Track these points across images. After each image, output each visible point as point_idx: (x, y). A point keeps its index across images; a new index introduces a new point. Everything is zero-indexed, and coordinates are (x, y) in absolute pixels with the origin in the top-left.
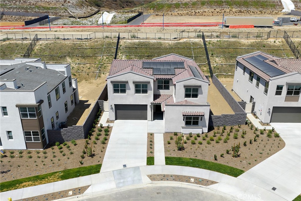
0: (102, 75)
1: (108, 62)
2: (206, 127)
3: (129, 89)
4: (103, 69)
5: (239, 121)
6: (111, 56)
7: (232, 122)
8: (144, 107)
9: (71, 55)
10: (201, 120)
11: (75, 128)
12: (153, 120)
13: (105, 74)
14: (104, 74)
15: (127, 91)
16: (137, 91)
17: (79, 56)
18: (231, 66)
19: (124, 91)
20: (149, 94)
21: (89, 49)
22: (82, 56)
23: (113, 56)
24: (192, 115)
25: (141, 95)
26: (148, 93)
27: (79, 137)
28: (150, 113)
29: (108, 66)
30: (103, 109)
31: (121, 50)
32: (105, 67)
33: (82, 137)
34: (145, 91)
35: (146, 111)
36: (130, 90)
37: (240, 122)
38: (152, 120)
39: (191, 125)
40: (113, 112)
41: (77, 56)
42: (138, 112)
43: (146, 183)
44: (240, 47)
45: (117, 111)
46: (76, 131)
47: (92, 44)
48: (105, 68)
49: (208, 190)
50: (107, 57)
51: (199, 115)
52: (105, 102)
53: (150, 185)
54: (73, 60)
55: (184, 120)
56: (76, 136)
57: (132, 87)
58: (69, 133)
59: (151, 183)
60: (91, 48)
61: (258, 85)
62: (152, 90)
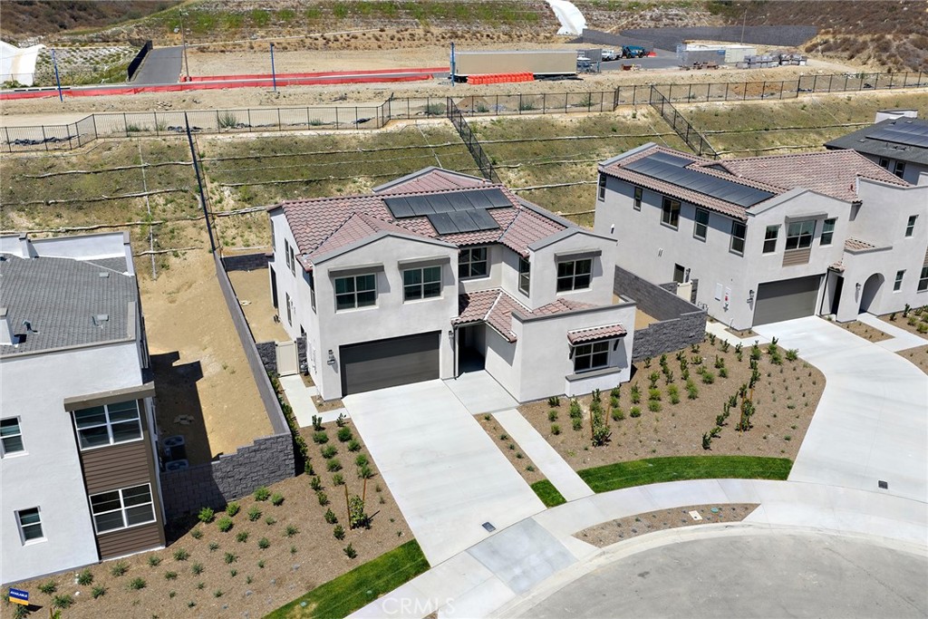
0: (173, 260)
1: (178, 214)
2: (627, 367)
3: (387, 290)
4: (168, 240)
5: (691, 334)
6: (181, 193)
7: (676, 341)
8: (431, 339)
9: (23, 203)
10: (615, 349)
11: (262, 447)
12: (457, 374)
13: (184, 254)
14: (177, 256)
15: (380, 298)
16: (411, 294)
17: (56, 203)
18: (554, 191)
19: (368, 299)
20: (445, 297)
21: (86, 176)
22: (70, 203)
23: (186, 192)
24: (593, 340)
25: (423, 302)
26: (442, 293)
29: (183, 229)
30: (276, 370)
31: (207, 169)
32: (172, 232)
33: (288, 472)
34: (433, 291)
35: (436, 351)
36: (389, 291)
37: (691, 337)
38: (454, 374)
40: (337, 372)
41: (48, 204)
42: (411, 360)
43: (587, 559)
44: (557, 135)
45: (347, 365)
46: (268, 454)
47: (90, 157)
48: (173, 237)
49: (750, 531)
50: (168, 196)
51: (610, 337)
53: (602, 560)
54: (37, 220)
55: (571, 358)
56: (266, 471)
57: (395, 280)
58: (242, 469)
59: (601, 555)
60: (96, 173)
61: (701, 232)
62: (454, 284)
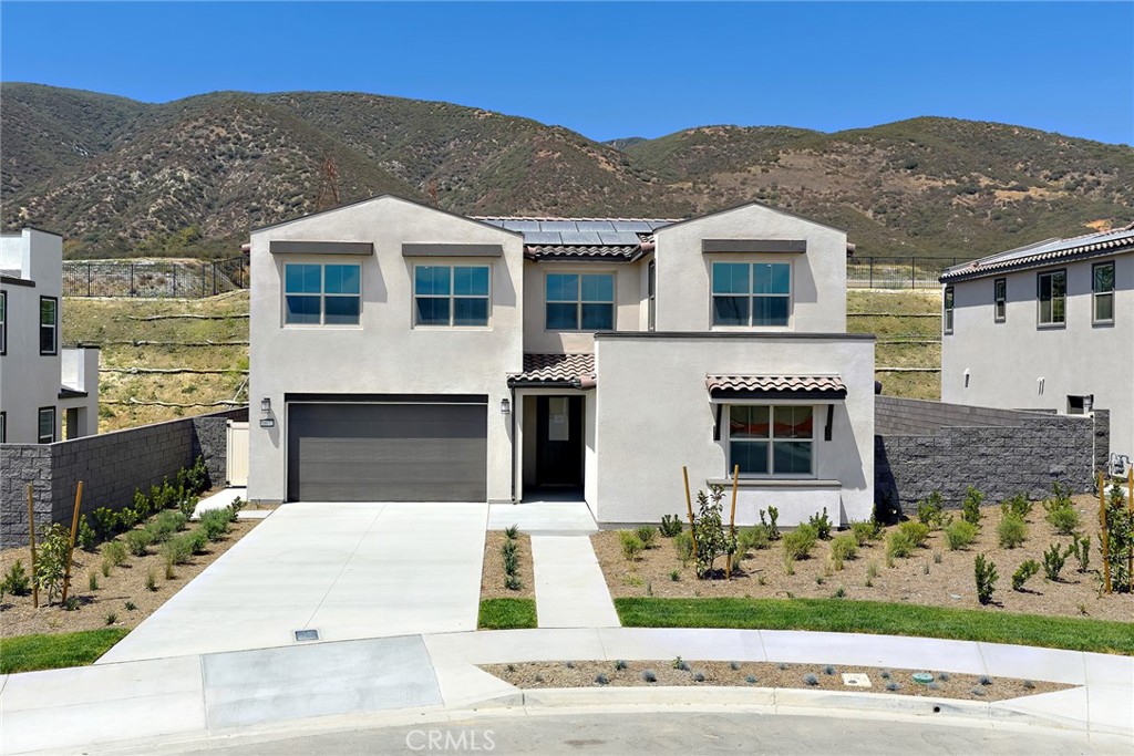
2: (863, 486)
3: (382, 297)
5: (1055, 469)
7: (1013, 478)
8: (466, 413)
10: (828, 436)
12: (519, 497)
15: (368, 308)
16: (429, 311)
20: (495, 328)
21: (204, 322)
22: (163, 345)
24: (773, 393)
25: (451, 333)
26: (490, 319)
27: (17, 528)
28: (502, 450)
30: (224, 472)
34: (475, 312)
35: (480, 441)
36: (386, 302)
37: (1056, 474)
38: (513, 493)
39: (764, 470)
40: (277, 446)
41: (136, 345)
42: (431, 451)
45: (302, 440)
51: (816, 393)
52: (233, 424)
55: (717, 437)
61: (1104, 310)
62: (514, 305)
